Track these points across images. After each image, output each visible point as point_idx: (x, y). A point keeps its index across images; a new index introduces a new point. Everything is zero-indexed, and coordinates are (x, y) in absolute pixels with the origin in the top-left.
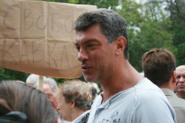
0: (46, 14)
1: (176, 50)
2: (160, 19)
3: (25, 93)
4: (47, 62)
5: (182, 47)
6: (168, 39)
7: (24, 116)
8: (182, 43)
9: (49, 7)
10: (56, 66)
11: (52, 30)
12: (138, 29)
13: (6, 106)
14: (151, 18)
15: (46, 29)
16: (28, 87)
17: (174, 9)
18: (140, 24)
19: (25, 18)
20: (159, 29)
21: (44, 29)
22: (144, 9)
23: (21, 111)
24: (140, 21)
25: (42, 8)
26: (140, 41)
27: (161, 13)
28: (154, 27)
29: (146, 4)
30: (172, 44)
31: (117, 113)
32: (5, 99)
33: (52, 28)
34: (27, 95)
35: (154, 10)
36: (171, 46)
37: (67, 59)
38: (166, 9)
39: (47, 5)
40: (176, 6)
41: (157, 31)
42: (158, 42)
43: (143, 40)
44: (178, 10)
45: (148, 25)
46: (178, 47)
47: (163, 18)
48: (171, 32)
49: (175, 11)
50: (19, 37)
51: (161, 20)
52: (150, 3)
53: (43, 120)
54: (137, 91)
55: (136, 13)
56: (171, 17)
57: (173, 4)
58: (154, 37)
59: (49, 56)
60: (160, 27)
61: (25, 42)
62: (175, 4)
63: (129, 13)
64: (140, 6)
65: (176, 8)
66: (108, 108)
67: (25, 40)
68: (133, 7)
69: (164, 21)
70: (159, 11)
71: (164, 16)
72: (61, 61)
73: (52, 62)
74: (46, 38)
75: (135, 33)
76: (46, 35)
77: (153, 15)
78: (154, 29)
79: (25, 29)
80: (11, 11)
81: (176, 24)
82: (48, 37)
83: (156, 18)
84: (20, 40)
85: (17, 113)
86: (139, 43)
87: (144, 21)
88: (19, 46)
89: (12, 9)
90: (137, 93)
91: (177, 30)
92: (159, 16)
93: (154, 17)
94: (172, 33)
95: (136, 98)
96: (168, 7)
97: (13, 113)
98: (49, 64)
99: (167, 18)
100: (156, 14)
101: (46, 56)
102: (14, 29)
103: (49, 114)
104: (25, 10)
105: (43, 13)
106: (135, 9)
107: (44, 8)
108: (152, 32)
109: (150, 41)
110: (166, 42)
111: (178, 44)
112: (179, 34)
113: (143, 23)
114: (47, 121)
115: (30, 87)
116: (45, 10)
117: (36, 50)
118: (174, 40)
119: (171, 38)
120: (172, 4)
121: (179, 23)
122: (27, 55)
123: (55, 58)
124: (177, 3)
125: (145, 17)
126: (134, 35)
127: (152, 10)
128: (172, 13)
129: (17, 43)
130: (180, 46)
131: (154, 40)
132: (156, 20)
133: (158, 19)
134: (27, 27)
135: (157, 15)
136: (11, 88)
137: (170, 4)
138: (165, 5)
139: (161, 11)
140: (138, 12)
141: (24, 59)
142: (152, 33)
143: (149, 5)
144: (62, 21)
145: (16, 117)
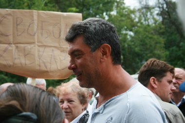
0: (36, 22)
1: (168, 53)
2: (152, 24)
3: (35, 95)
4: (38, 64)
5: (173, 50)
6: (160, 43)
7: (35, 117)
8: (173, 46)
9: (39, 16)
10: (46, 68)
11: (42, 36)
12: (132, 33)
13: (19, 107)
14: (144, 23)
15: (36, 35)
16: (38, 89)
17: (166, 15)
18: (133, 28)
19: (17, 25)
20: (152, 34)
21: (34, 35)
22: (138, 14)
23: (32, 112)
24: (133, 26)
25: (33, 17)
26: (134, 45)
27: (154, 19)
28: (146, 31)
29: (139, 10)
30: (164, 47)
31: (112, 119)
32: (18, 100)
33: (42, 34)
34: (38, 96)
35: (147, 15)
36: (163, 50)
37: (56, 61)
38: (158, 14)
39: (36, 14)
40: (168, 12)
41: (150, 36)
42: (151, 46)
43: (137, 44)
44: (169, 15)
45: (141, 30)
46: (169, 50)
47: (155, 23)
48: (163, 36)
49: (166, 17)
50: (12, 43)
51: (154, 25)
52: (142, 8)
53: (52, 120)
54: (129, 97)
55: (130, 18)
56: (163, 22)
57: (165, 10)
58: (147, 41)
59: (40, 59)
60: (152, 31)
61: (17, 47)
62: (167, 10)
63: (123, 18)
64: (133, 12)
65: (167, 14)
66: (102, 112)
67: (17, 45)
68: (126, 13)
69: (156, 26)
70: (151, 17)
71: (156, 21)
72: (51, 63)
73: (42, 65)
74: (36, 43)
75: (128, 37)
76: (36, 40)
77: (145, 20)
78: (147, 33)
79: (18, 36)
80: (5, 19)
81: (167, 29)
82: (38, 42)
83: (149, 23)
84: (13, 45)
85: (28, 113)
86: (133, 47)
87: (137, 26)
88: (12, 50)
89: (5, 18)
90: (129, 100)
91: (168, 34)
92: (151, 21)
93: (147, 22)
94: (164, 38)
95: (128, 105)
96: (160, 12)
97: (24, 113)
98: (40, 66)
99: (159, 23)
100: (148, 19)
101: (37, 59)
102: (7, 36)
103: (57, 114)
104: (17, 18)
105: (33, 20)
106: (129, 14)
107: (34, 16)
108: (145, 36)
109: (143, 45)
110: (158, 45)
111: (169, 47)
112: (170, 38)
113: (136, 27)
114: (55, 121)
115: (40, 89)
116: (35, 18)
117: (28, 54)
118: (165, 44)
119: (163, 42)
120: (163, 9)
121: (170, 27)
122: (19, 58)
123: (44, 61)
124: (168, 9)
125: (138, 22)
126: (128, 39)
127: (145, 16)
128: (164, 18)
129: (10, 48)
130: (171, 49)
131: (146, 44)
132: (148, 25)
133: (150, 23)
134: (19, 34)
135: (149, 21)
136: (22, 90)
137: (161, 9)
138: (157, 10)
139: (153, 17)
140: (132, 17)
141: (17, 61)
142: (145, 38)
143: (142, 11)
144: (51, 28)
145: (27, 118)
